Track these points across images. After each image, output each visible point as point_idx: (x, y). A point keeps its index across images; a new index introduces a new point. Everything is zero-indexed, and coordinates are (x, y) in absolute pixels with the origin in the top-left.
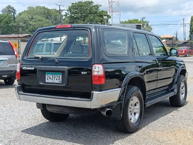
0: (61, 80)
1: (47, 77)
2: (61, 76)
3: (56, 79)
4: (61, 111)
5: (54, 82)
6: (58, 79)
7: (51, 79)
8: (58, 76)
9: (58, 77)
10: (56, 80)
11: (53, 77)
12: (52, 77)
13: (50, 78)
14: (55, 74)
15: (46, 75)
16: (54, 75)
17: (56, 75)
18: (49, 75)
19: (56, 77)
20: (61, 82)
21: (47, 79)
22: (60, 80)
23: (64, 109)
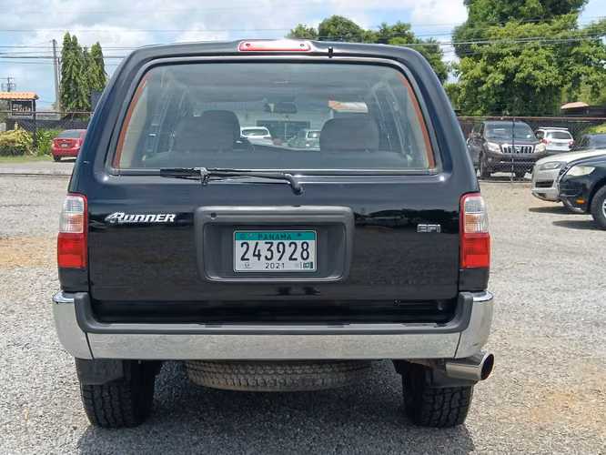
0: (312, 258)
1: (239, 250)
2: (312, 244)
3: (287, 255)
4: (303, 380)
5: (281, 269)
6: (297, 255)
7: (263, 258)
8: (299, 243)
9: (299, 249)
10: (291, 259)
11: (274, 248)
12: (269, 250)
13: (259, 256)
14: (283, 237)
15: (238, 243)
16: (275, 243)
17: (287, 243)
18: (252, 244)
19: (289, 250)
20: (314, 269)
21: (243, 259)
22: (309, 261)
23: (314, 373)
